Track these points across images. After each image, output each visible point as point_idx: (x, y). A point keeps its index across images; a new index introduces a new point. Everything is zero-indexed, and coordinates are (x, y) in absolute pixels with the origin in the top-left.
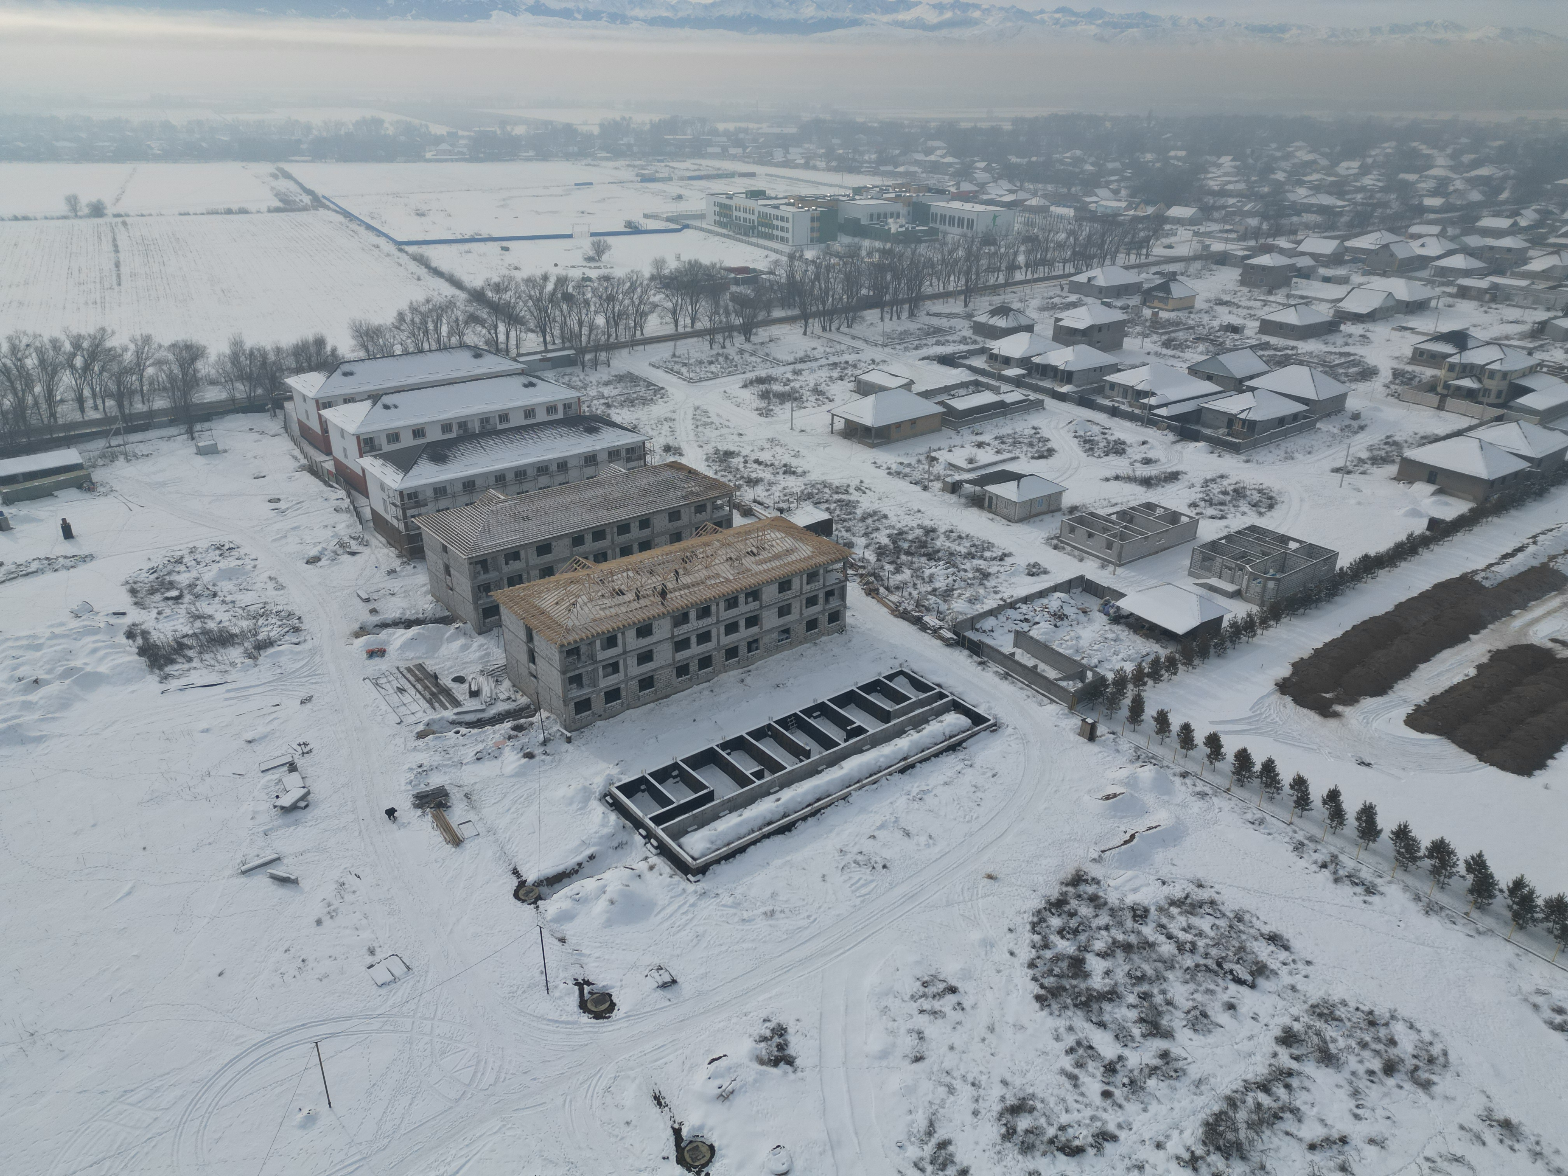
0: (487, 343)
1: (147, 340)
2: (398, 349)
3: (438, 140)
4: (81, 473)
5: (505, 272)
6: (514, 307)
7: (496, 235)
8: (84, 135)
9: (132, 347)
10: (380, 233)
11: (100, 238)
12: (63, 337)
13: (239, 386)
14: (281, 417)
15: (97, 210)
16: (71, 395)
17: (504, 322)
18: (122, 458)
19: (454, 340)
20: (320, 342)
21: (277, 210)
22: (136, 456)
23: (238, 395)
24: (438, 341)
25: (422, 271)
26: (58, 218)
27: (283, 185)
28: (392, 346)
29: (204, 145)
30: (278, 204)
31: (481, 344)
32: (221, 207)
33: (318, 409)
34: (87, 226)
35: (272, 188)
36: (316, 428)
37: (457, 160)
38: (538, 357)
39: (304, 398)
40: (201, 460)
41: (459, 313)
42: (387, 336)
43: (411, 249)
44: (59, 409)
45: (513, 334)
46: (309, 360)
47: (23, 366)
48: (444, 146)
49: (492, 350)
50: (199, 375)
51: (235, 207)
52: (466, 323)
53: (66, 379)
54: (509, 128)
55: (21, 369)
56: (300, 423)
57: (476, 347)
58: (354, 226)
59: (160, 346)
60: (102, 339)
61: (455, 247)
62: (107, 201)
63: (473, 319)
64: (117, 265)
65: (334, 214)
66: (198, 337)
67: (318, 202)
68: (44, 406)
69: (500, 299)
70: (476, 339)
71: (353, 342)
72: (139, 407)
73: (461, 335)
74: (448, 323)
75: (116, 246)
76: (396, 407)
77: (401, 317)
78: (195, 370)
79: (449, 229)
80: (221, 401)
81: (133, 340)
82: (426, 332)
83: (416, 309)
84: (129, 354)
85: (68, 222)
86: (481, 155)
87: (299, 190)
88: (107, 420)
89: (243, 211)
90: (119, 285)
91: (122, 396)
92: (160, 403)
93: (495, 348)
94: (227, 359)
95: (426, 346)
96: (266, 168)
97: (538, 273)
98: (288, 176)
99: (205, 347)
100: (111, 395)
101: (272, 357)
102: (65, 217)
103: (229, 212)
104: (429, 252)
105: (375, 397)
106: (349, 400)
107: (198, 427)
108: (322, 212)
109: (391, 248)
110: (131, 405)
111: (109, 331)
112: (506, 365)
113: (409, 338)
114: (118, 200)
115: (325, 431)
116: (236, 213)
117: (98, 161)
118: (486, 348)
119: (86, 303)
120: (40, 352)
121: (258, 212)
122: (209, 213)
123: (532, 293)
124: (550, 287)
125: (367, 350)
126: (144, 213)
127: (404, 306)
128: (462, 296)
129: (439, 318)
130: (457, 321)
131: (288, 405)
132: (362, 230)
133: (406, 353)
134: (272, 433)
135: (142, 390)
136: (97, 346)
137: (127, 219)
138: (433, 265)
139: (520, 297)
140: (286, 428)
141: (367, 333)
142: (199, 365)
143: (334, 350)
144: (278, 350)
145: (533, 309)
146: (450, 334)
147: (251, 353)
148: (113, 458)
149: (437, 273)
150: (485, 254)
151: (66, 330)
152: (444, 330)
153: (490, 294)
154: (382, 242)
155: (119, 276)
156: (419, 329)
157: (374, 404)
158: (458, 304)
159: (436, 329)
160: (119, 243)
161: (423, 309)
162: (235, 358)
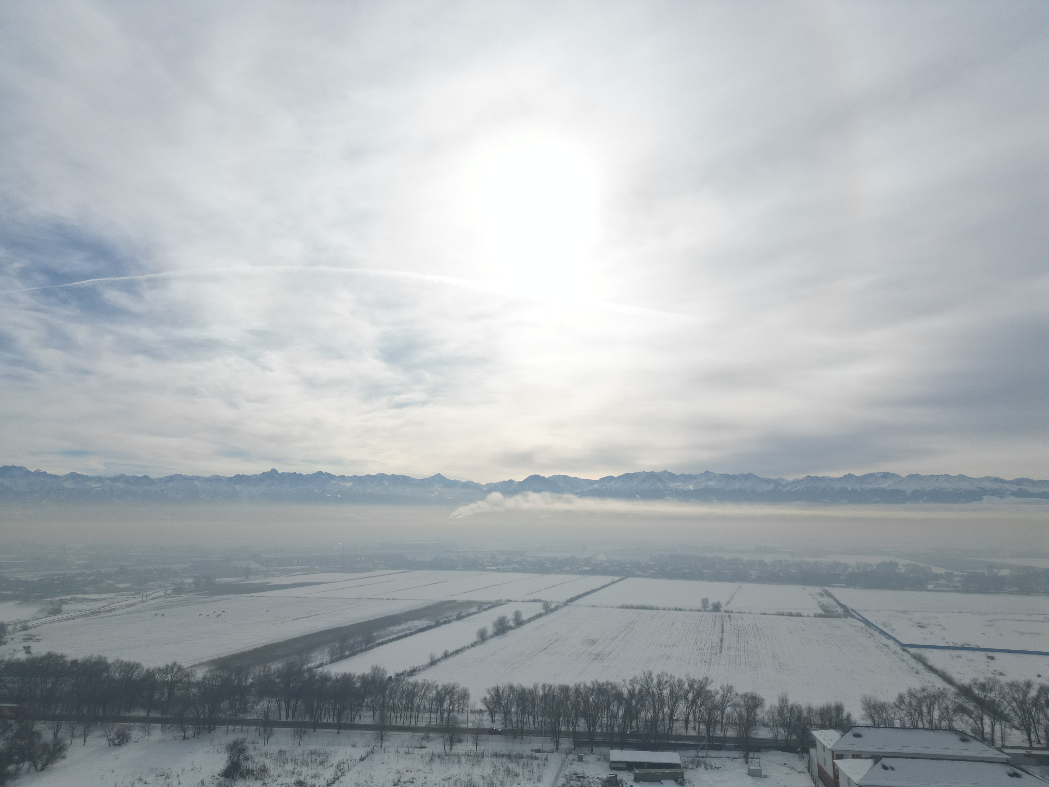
0: (973, 731)
1: (730, 689)
2: (897, 724)
3: (937, 577)
4: (679, 771)
5: (990, 676)
6: (999, 705)
7: (982, 646)
8: (717, 567)
9: (721, 692)
10: (889, 637)
11: (715, 624)
12: (685, 680)
13: (781, 730)
14: (807, 759)
15: (717, 608)
16: (682, 717)
17: (989, 716)
18: (703, 766)
19: (944, 724)
20: (839, 709)
21: (820, 616)
22: (711, 766)
23: (780, 737)
24: (931, 722)
25: (920, 667)
26: (696, 611)
27: (826, 600)
28: (893, 720)
29: (781, 574)
30: (820, 612)
31: (968, 731)
32: (786, 611)
33: (833, 758)
34: (709, 616)
35: (819, 602)
36: (831, 773)
37: (952, 591)
38: (1023, 752)
39: (824, 748)
40: (750, 780)
41: (949, 703)
42: (890, 712)
43: (912, 650)
44: (674, 725)
45: (998, 727)
46: (830, 720)
47: (661, 694)
48: (942, 581)
49: (979, 737)
50: (757, 718)
51: (794, 612)
52: (955, 711)
53: (682, 706)
54: (995, 571)
55: (661, 695)
56: (820, 767)
57: (963, 733)
58: (872, 631)
59: (737, 694)
60: (705, 685)
61: (947, 652)
62: (723, 603)
63: (960, 709)
64: (722, 640)
65: (858, 621)
66: (761, 693)
67: (848, 613)
68: (667, 721)
69: (985, 696)
70: (963, 726)
71: (863, 713)
72: (719, 733)
73: (950, 720)
74: (940, 710)
75: (723, 629)
76: (892, 769)
77: (901, 699)
78: (755, 714)
79: (944, 639)
80: (767, 739)
81: (722, 688)
82: (921, 713)
83: (914, 695)
84: (719, 696)
85: (701, 613)
86: (972, 589)
87: (836, 604)
88: (699, 738)
89: (799, 615)
90: (721, 652)
91: (710, 723)
92: (731, 733)
93: (980, 736)
94: (776, 710)
95: (920, 725)
96: (817, 590)
97: (1021, 680)
98: (830, 595)
99: (763, 699)
100: (704, 722)
101: (805, 714)
102: (699, 611)
103: (790, 614)
104: (927, 654)
105: (876, 758)
106: (856, 756)
107: (751, 755)
108: (850, 619)
109: (898, 648)
110: (714, 730)
111: (710, 680)
112: (991, 753)
113: (907, 716)
114: (728, 603)
115: (837, 777)
116: (794, 616)
117: (722, 581)
118: (973, 735)
119: (701, 661)
120: (672, 687)
121: (808, 616)
122: (778, 615)
123: (1016, 696)
124: (1033, 693)
125: (873, 720)
126: (741, 611)
127: (904, 690)
128: (952, 690)
129: (932, 704)
130: (947, 709)
131: (812, 751)
132: (877, 634)
133: (903, 727)
134: (799, 770)
135: (722, 722)
136: (702, 689)
137: (732, 614)
138: (930, 663)
139: (1004, 697)
140: (809, 768)
141: (874, 707)
142: (758, 711)
143: (849, 716)
144: (810, 710)
145: (1017, 709)
146: (941, 718)
147: (792, 709)
148: (698, 765)
149: (932, 669)
150: (973, 660)
151: (687, 676)
152: (936, 714)
153: (976, 691)
154: (890, 643)
155: (721, 647)
156: (915, 710)
157: (875, 763)
158: (948, 695)
159: (929, 712)
160: (725, 628)
161: (919, 695)
162: (781, 710)
